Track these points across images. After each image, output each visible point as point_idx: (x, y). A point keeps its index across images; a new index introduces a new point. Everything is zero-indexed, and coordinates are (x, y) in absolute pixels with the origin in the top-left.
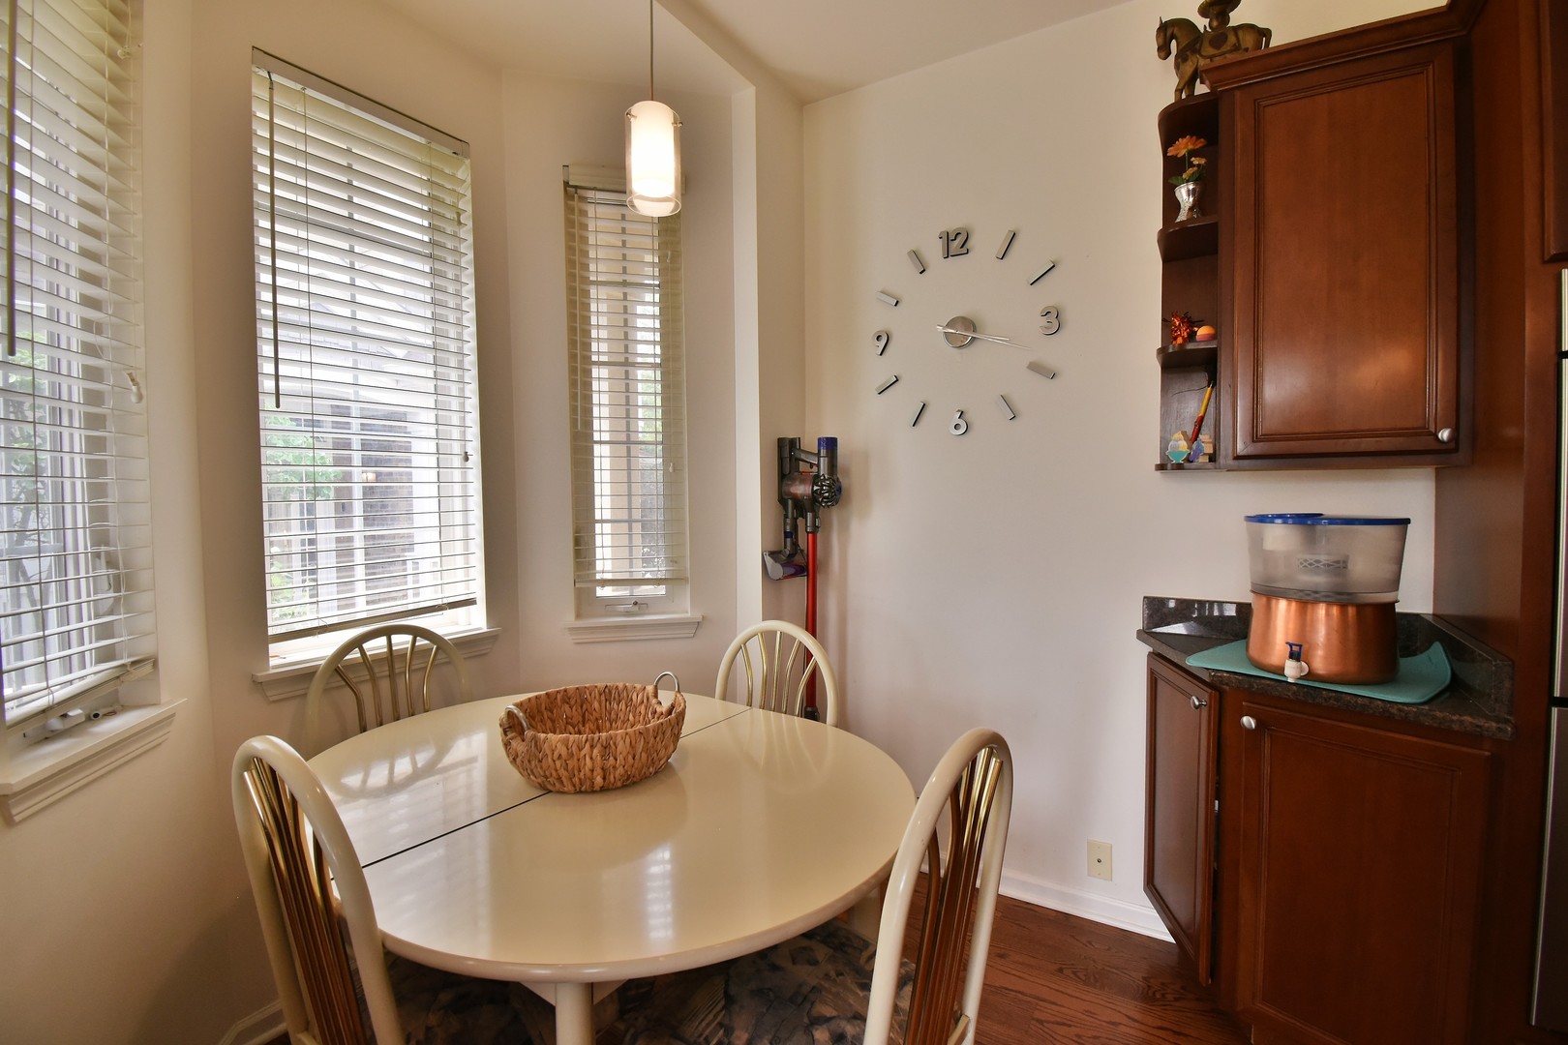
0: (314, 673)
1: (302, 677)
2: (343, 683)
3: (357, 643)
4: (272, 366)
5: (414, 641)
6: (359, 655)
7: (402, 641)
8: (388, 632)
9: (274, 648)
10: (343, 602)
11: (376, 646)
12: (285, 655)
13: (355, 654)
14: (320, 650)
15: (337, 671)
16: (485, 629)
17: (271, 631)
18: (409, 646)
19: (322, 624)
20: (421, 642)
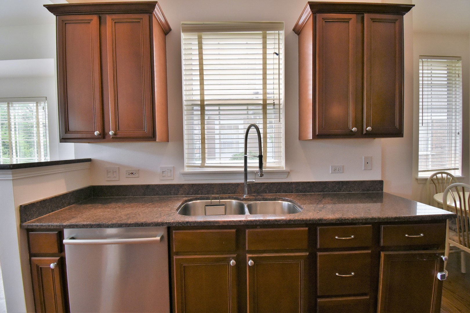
0: (427, 179)
1: (425, 180)
2: (433, 182)
3: (436, 174)
4: (422, 117)
5: (447, 176)
6: (436, 177)
7: (444, 175)
8: (442, 173)
9: (419, 173)
10: (433, 166)
11: (439, 176)
12: (421, 175)
13: (435, 177)
14: (428, 175)
15: (432, 180)
16: (461, 176)
17: (419, 170)
18: (446, 177)
19: (427, 169)
20: (449, 176)
